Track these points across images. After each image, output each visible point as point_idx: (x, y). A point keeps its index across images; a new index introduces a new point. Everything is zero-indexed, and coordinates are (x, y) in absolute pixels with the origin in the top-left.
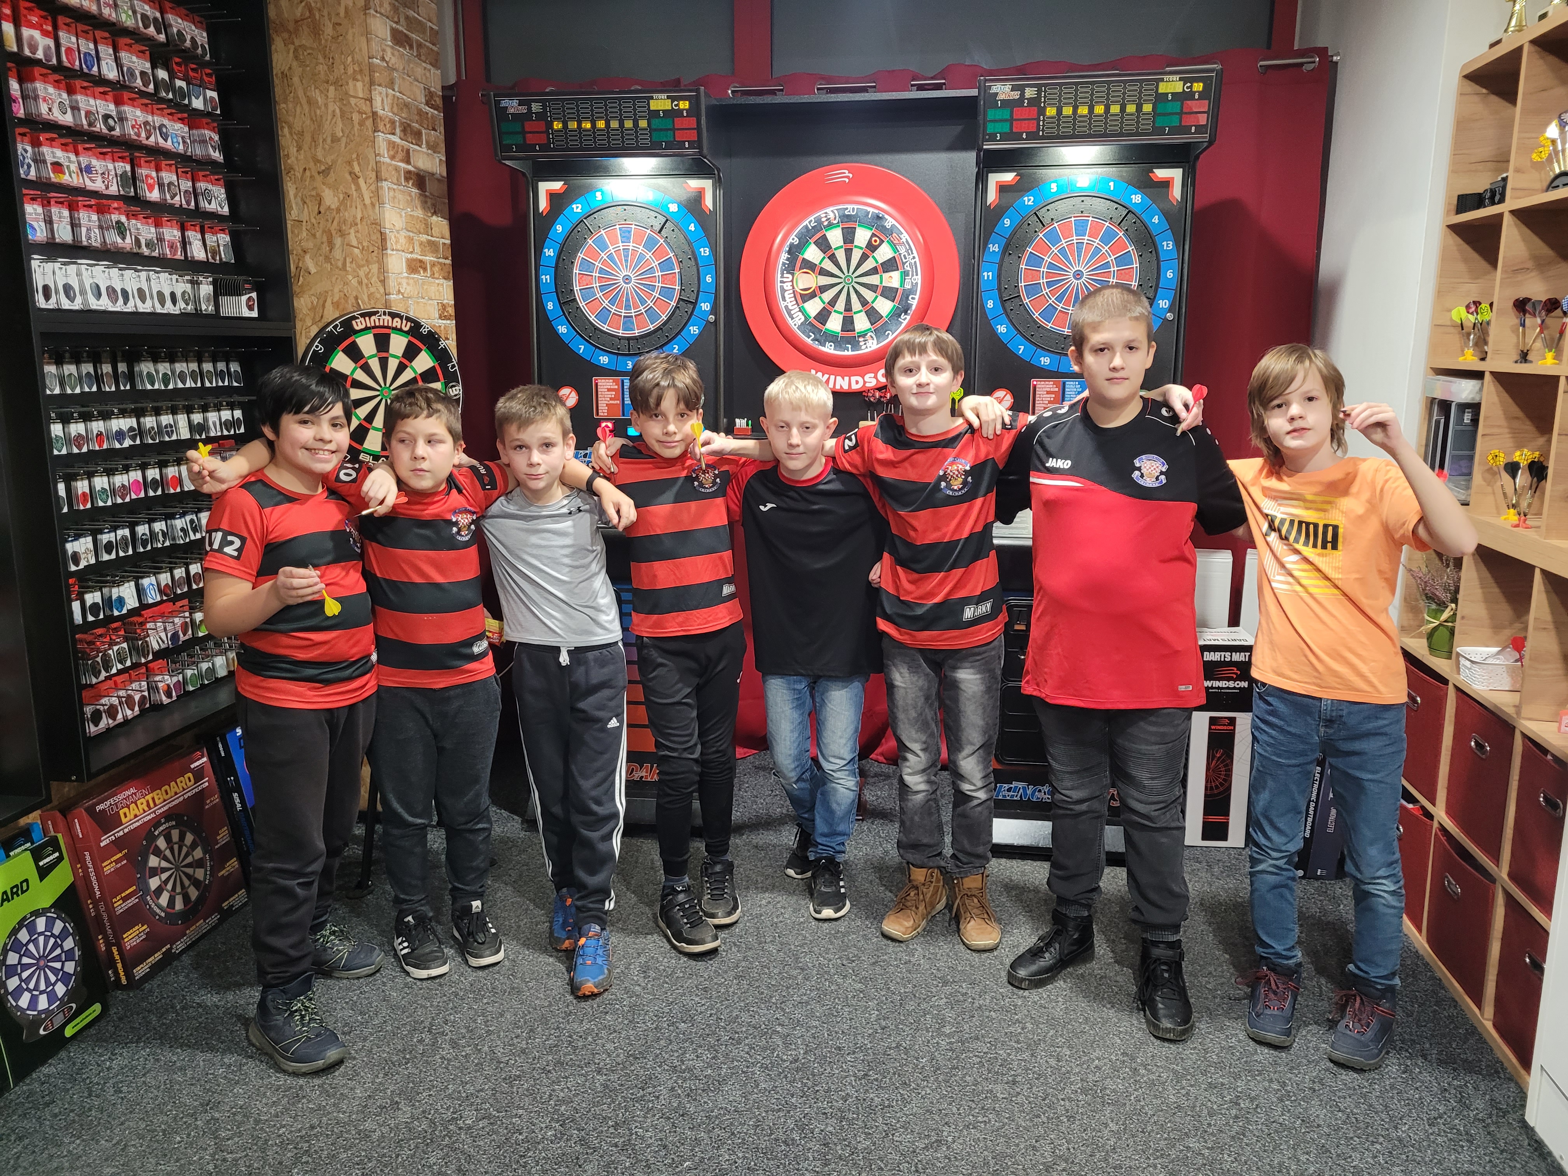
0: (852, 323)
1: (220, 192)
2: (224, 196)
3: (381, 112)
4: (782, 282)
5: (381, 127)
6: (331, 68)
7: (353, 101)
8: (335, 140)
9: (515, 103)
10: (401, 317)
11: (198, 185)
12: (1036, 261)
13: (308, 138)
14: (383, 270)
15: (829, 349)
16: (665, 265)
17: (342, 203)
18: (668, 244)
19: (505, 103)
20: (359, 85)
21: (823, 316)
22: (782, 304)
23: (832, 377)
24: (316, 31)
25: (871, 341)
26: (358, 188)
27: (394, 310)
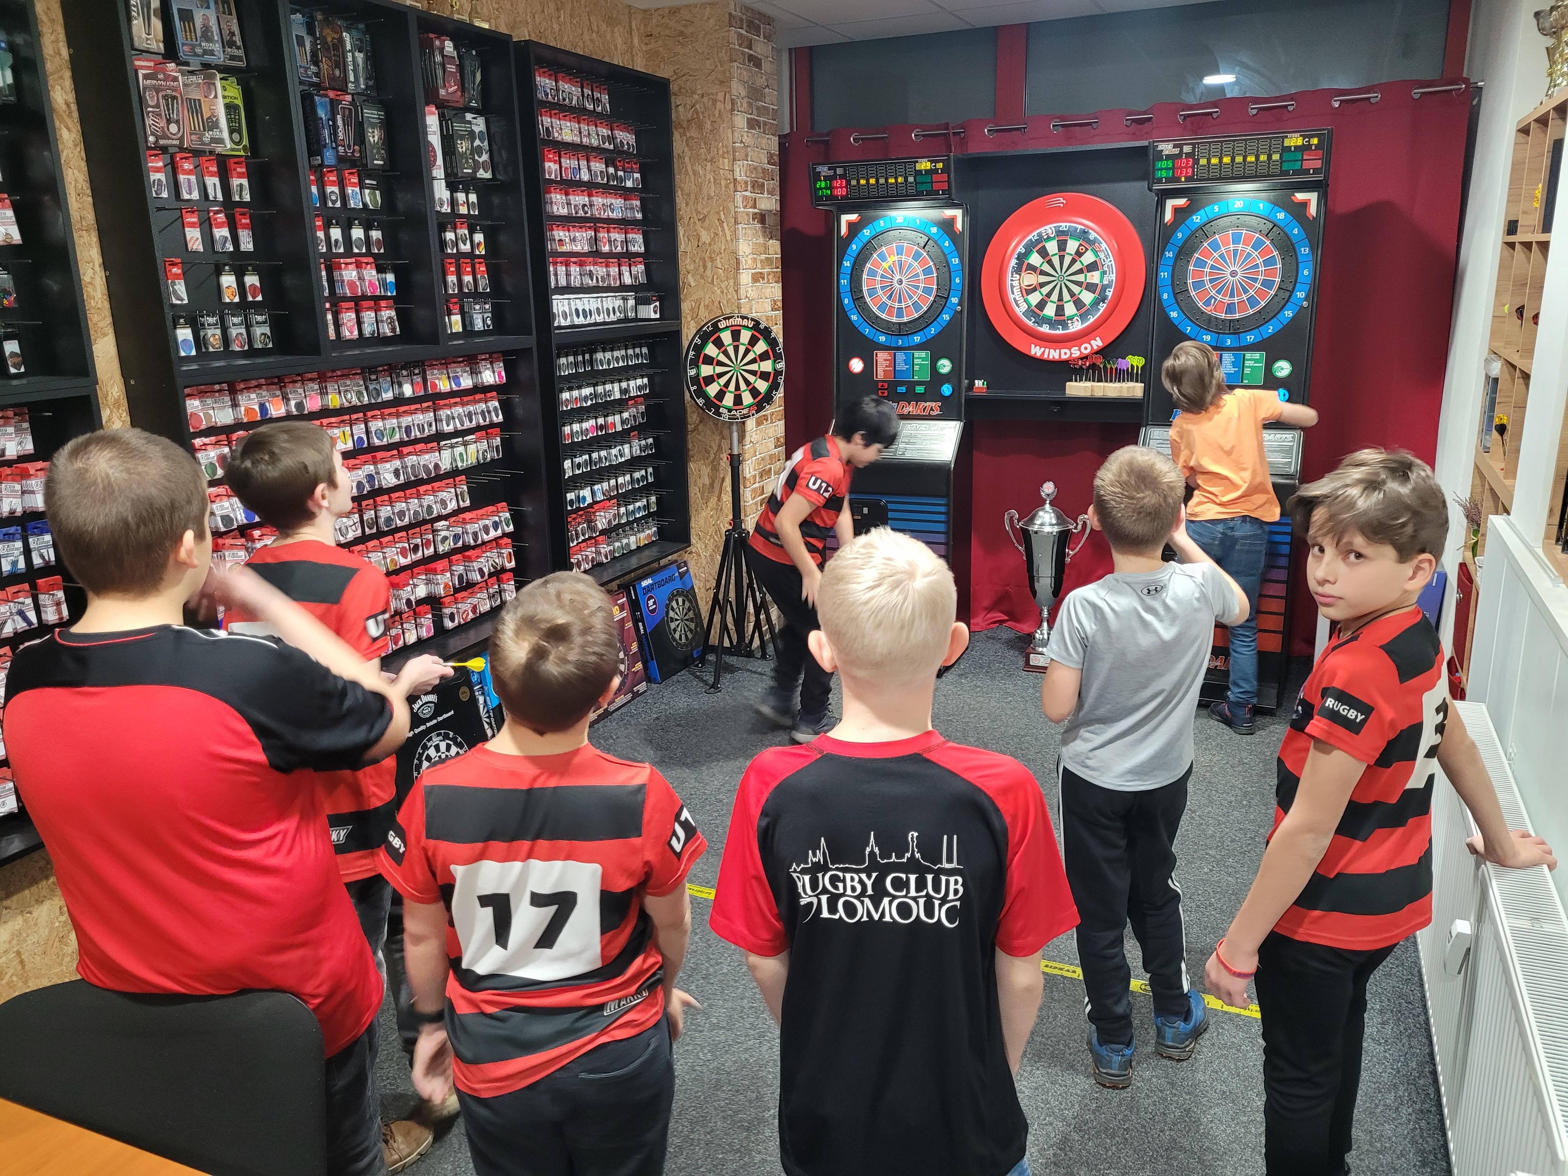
0: (1063, 309)
1: (639, 238)
2: (642, 240)
3: (739, 178)
4: (1012, 280)
5: (739, 188)
6: (709, 151)
7: (721, 172)
8: (710, 198)
9: (826, 169)
10: (748, 319)
11: (628, 236)
12: (1201, 264)
13: (693, 197)
14: (737, 284)
15: (1045, 329)
16: (927, 271)
17: (713, 239)
18: (930, 256)
19: (819, 169)
20: (726, 161)
21: (1042, 305)
22: (1011, 297)
23: (1047, 350)
24: (700, 127)
25: (1076, 323)
26: (723, 230)
27: (744, 312)
